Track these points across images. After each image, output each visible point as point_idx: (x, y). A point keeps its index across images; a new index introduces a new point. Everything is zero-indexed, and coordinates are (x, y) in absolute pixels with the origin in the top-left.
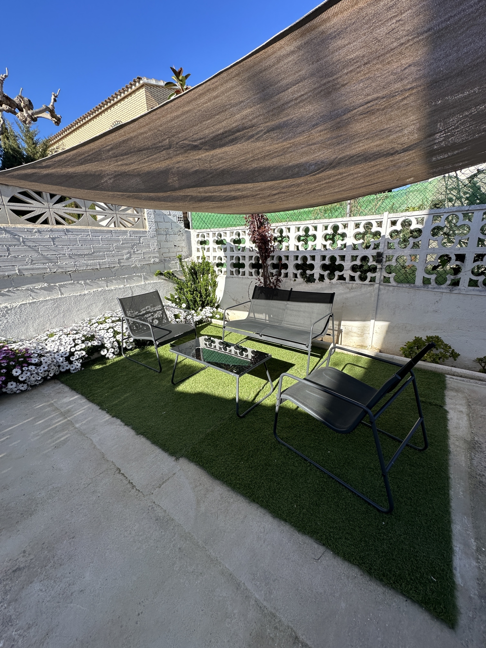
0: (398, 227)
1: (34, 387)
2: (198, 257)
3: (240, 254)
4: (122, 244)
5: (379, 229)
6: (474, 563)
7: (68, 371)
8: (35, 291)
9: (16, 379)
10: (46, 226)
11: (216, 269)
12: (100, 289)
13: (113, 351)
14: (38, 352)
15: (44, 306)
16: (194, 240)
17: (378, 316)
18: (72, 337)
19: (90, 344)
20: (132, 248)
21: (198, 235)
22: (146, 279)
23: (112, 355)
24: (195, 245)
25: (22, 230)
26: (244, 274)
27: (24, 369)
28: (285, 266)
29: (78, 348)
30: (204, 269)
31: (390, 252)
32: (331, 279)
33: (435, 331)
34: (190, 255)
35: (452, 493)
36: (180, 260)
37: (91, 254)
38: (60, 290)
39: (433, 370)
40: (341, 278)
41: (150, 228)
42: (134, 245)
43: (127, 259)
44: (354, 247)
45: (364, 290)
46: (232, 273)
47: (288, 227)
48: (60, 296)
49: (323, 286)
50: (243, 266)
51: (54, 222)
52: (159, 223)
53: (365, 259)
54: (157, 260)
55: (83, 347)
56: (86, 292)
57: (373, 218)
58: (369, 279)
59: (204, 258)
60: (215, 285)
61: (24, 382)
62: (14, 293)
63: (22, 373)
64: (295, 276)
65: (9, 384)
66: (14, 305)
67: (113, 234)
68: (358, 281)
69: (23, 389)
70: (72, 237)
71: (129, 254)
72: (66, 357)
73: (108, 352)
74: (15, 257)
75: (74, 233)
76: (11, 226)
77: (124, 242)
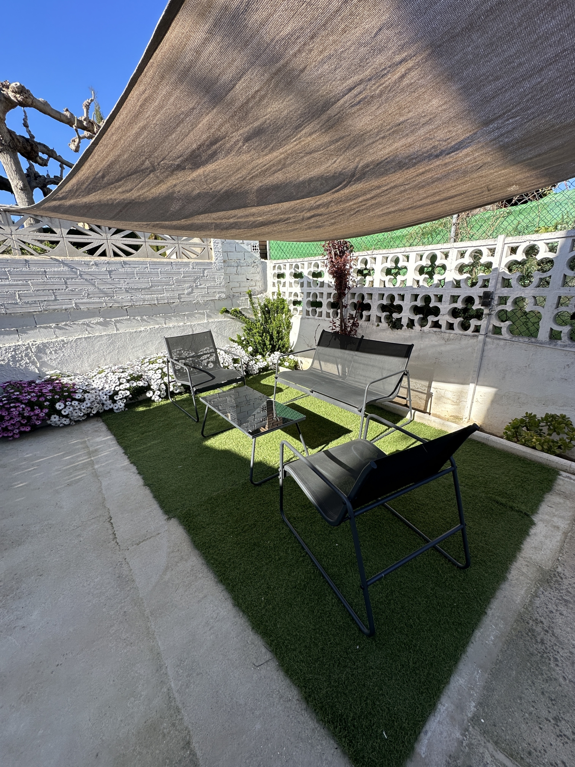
0: (520, 256)
1: (77, 422)
2: (273, 293)
3: (317, 290)
4: (184, 277)
5: (490, 259)
6: (458, 735)
7: (111, 410)
8: (91, 325)
9: (59, 413)
10: (103, 258)
11: (292, 307)
12: (157, 326)
13: (159, 394)
14: (84, 388)
15: (99, 341)
16: (271, 272)
17: (480, 379)
18: (118, 375)
19: (135, 384)
20: (195, 282)
21: (274, 267)
22: (209, 316)
23: (158, 398)
24: (271, 279)
25: (79, 263)
26: (320, 315)
27: (67, 403)
28: (368, 307)
29: (122, 387)
30: (278, 307)
31: (505, 292)
32: (422, 326)
33: (561, 408)
34: (265, 290)
35: (478, 634)
36: (250, 296)
37: (149, 289)
38: (116, 326)
39: (544, 462)
40: (436, 325)
41: (217, 259)
42: (197, 279)
43: (189, 294)
44: (458, 284)
45: (465, 342)
46: (308, 313)
47: (374, 256)
48: (115, 332)
49: (411, 335)
50: (320, 305)
51: (112, 254)
52: (229, 253)
53: (469, 300)
54: (223, 296)
55: (126, 387)
56: (142, 329)
57: (483, 244)
58: (472, 328)
59: (279, 294)
60: (289, 326)
61: (67, 416)
62: (71, 327)
63: (65, 408)
64: (379, 319)
65: (53, 416)
66: (71, 339)
67: (174, 266)
68: (457, 330)
69: (65, 423)
70: (129, 270)
71: (191, 289)
72: (109, 396)
73: (153, 394)
74: (72, 291)
75: (132, 266)
76: (69, 258)
77: (185, 275)
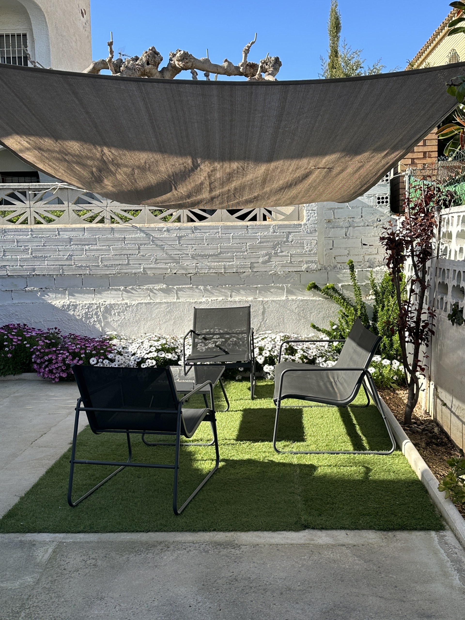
4: (260, 243)
8: (155, 291)
10: (176, 224)
14: (119, 350)
15: (157, 308)
18: (152, 343)
19: (163, 355)
20: (274, 247)
22: (290, 292)
25: (153, 230)
29: (151, 355)
36: (352, 268)
37: (216, 255)
41: (309, 220)
42: (278, 244)
43: (264, 263)
48: (175, 300)
54: (314, 266)
62: (136, 291)
66: (134, 303)
67: (249, 230)
70: (199, 235)
71: (268, 257)
74: (143, 256)
75: (202, 231)
76: (146, 225)
77: (263, 240)
